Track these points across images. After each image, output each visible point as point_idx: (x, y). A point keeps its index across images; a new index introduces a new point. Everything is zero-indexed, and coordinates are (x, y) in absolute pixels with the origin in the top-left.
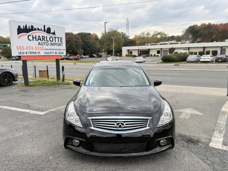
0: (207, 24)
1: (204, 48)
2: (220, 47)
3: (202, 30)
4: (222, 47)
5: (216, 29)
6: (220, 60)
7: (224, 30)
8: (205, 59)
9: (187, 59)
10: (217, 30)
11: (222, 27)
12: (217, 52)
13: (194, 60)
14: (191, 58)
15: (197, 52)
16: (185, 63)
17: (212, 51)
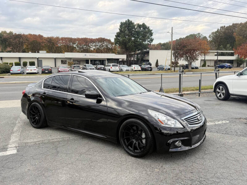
0: (8, 32)
1: (20, 58)
2: (36, 58)
3: (12, 39)
4: (38, 59)
5: (27, 39)
6: (47, 72)
7: (34, 41)
8: (31, 70)
9: (11, 70)
10: (28, 41)
11: (32, 38)
12: (35, 63)
13: (20, 71)
14: (15, 69)
15: (13, 63)
16: (9, 75)
17: (30, 62)
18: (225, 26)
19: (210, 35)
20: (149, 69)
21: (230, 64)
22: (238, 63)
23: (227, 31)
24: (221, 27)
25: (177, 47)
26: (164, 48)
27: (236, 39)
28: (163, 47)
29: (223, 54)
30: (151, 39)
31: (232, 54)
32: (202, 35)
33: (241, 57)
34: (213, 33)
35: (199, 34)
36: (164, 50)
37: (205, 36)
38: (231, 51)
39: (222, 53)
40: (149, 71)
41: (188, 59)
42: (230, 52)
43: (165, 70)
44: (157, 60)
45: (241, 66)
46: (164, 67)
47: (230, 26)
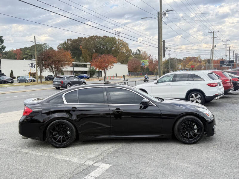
18: (71, 39)
19: (58, 47)
20: (10, 81)
21: (87, 75)
22: (90, 74)
23: (74, 44)
24: (68, 40)
25: (42, 57)
26: (6, 56)
27: (83, 52)
28: (4, 55)
29: (77, 66)
30: (3, 46)
31: (85, 66)
32: (48, 46)
33: (93, 68)
34: (61, 45)
35: (45, 44)
36: (7, 59)
37: (51, 47)
38: (84, 62)
39: (76, 64)
40: (10, 84)
41: (53, 70)
42: (82, 64)
43: (28, 82)
44: (12, 71)
45: (93, 76)
46: (26, 79)
47: (76, 39)
